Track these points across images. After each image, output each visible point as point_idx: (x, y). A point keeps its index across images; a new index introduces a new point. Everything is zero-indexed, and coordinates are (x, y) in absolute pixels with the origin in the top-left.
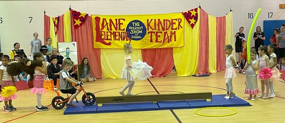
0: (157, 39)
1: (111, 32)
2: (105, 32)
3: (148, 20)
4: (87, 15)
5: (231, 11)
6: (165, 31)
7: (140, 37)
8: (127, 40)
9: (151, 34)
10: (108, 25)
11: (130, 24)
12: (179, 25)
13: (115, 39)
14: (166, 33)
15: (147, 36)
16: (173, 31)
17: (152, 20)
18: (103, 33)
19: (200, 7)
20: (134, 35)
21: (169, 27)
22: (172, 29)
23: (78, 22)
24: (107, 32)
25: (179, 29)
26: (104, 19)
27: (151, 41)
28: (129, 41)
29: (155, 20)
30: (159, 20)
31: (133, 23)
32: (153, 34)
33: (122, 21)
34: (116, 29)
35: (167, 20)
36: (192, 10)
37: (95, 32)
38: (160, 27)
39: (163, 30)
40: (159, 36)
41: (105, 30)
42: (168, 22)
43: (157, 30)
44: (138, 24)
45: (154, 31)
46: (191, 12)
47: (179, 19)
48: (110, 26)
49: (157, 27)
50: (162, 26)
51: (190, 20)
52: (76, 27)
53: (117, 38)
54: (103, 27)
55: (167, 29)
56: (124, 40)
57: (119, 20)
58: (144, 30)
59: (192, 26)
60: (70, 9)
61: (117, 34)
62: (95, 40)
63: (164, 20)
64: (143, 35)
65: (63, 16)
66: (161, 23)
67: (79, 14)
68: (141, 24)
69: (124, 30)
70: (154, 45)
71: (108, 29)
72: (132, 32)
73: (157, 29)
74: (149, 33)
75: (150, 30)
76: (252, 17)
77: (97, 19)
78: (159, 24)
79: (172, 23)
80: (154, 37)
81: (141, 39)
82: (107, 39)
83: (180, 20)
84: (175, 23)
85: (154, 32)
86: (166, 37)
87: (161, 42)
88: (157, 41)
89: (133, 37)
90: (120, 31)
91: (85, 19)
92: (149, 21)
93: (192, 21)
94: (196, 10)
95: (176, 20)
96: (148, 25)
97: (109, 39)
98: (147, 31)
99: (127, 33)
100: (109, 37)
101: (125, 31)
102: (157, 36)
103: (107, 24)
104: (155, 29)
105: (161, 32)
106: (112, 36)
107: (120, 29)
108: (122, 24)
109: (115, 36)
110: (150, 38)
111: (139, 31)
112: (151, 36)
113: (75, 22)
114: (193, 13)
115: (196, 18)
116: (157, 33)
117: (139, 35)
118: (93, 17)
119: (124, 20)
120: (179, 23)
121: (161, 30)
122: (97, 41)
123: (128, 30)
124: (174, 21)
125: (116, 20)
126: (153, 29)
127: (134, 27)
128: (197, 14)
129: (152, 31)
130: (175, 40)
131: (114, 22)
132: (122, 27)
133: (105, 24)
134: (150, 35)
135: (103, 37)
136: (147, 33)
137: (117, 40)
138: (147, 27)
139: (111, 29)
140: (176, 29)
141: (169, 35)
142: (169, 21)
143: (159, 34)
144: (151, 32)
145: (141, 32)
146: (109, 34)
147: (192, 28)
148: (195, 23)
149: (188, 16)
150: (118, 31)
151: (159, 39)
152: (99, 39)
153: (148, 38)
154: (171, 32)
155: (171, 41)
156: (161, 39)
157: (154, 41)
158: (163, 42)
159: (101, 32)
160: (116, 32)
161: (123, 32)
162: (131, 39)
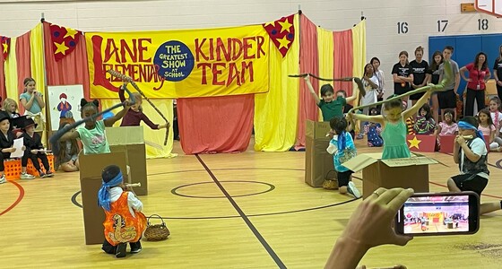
0: (215, 77)
1: (124, 66)
2: (112, 66)
3: (197, 41)
4: (80, 33)
5: (362, 18)
6: (232, 61)
7: (181, 74)
8: (156, 81)
9: (204, 68)
10: (119, 52)
11: (162, 49)
12: (259, 48)
14: (232, 65)
15: (196, 73)
16: (247, 61)
17: (205, 40)
18: (108, 68)
19: (300, 12)
20: (169, 70)
21: (239, 54)
22: (246, 57)
23: (62, 48)
24: (116, 66)
25: (259, 57)
26: (110, 41)
27: (204, 82)
28: (159, 83)
29: (211, 40)
30: (219, 40)
31: (168, 47)
32: (207, 68)
33: (144, 44)
34: (134, 59)
35: (235, 40)
36: (283, 20)
37: (91, 65)
38: (222, 54)
39: (228, 59)
40: (220, 72)
41: (112, 61)
42: (237, 44)
43: (215, 61)
44: (176, 49)
45: (208, 62)
46: (280, 23)
47: (258, 38)
48: (123, 52)
49: (215, 54)
50: (225, 51)
51: (278, 40)
52: (59, 57)
53: (137, 76)
54: (108, 56)
55: (235, 58)
56: (149, 81)
57: (140, 41)
58: (190, 60)
59: (284, 51)
60: (43, 20)
61: (136, 69)
62: (92, 82)
63: (229, 40)
64: (187, 71)
65: (28, 34)
66: (222, 46)
67: (64, 31)
68: (184, 48)
69: (149, 60)
70: (210, 90)
71: (118, 60)
72: (166, 65)
73: (215, 57)
74: (199, 66)
75: (202, 60)
76: (404, 30)
77: (97, 40)
78: (218, 47)
79: (246, 46)
80: (209, 74)
81: (184, 78)
83: (260, 40)
84: (251, 46)
85: (209, 65)
86: (234, 73)
87: (223, 83)
88: (215, 82)
89: (167, 74)
90: (143, 64)
91: (75, 41)
92: (200, 43)
93: (284, 42)
94: (291, 19)
95: (254, 38)
96: (198, 50)
98: (196, 63)
99: (156, 68)
101: (152, 63)
102: (216, 73)
103: (116, 49)
104: (212, 58)
105: (224, 65)
106: (127, 72)
107: (141, 60)
108: (146, 49)
109: (132, 73)
110: (201, 76)
111: (180, 63)
112: (204, 73)
113: (55, 48)
114: (286, 26)
115: (291, 36)
116: (215, 65)
117: (180, 70)
118: (89, 37)
119: (149, 40)
120: (260, 45)
121: (224, 61)
122: (95, 84)
123: (157, 60)
124: (249, 42)
125: (134, 41)
126: (207, 59)
127: (170, 54)
128: (292, 29)
129: (205, 61)
130: (252, 80)
131: (131, 45)
132: (146, 55)
133: (112, 49)
134: (201, 70)
135: (108, 76)
136: (196, 65)
137: (137, 80)
138: (195, 55)
139: (124, 60)
140: (254, 57)
141: (240, 69)
142: (240, 42)
143: (219, 68)
144: (204, 65)
145: (184, 64)
146: (120, 69)
147: (284, 56)
148: (289, 45)
149: (274, 31)
150: (138, 63)
151: (220, 78)
152: (101, 79)
153: (198, 76)
154: (244, 63)
155: (243, 81)
156: (223, 77)
157: (210, 81)
158: (228, 84)
159: (105, 65)
160: (133, 66)
161: (148, 66)
162: (164, 78)
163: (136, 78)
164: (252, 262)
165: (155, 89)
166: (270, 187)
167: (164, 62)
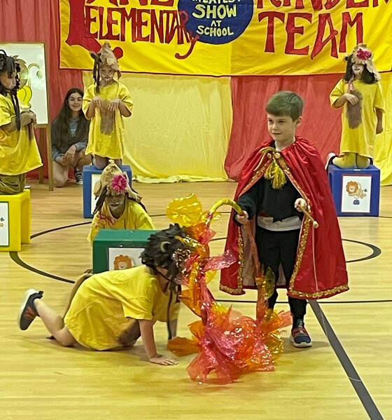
0: (291, 38)
1: (123, 11)
2: (101, 9)
6: (324, 11)
7: (227, 32)
8: (180, 42)
9: (271, 21)
13: (137, 37)
14: (324, 19)
15: (256, 30)
16: (353, 12)
18: (94, 14)
20: (206, 22)
22: (350, 3)
24: (110, 10)
27: (270, 47)
28: (187, 46)
32: (277, 21)
39: (318, 6)
40: (301, 31)
43: (292, 8)
45: (281, 9)
53: (146, 31)
55: (330, 5)
56: (168, 41)
58: (245, 5)
61: (146, 17)
62: (64, 38)
64: (238, 25)
69: (170, 3)
70: (279, 63)
72: (201, 13)
73: (293, 2)
74: (261, 16)
75: (268, 6)
80: (281, 34)
81: (232, 38)
82: (110, 36)
85: (281, 16)
86: (327, 33)
87: (304, 52)
88: (290, 49)
89: (201, 30)
90: (158, 8)
97: (117, 38)
98: (257, 11)
99: (183, 17)
100: (116, 29)
101: (175, 7)
102: (292, 31)
104: (287, 2)
105: (308, 17)
106: (128, 24)
107: (155, 1)
109: (138, 25)
110: (264, 37)
111: (226, 10)
112: (271, 30)
116: (292, 16)
117: (226, 23)
121: (308, 8)
122: (71, 41)
123: (185, 3)
126: (278, 4)
129: (273, 9)
134: (264, 25)
135: (94, 28)
136: (255, 16)
137: (146, 39)
140: (365, 3)
141: (338, 27)
143: (299, 22)
144: (271, 15)
145: (233, 12)
146: (117, 16)
150: (149, 7)
151: (300, 42)
152: (80, 33)
153: (256, 37)
154: (346, 15)
155: (343, 49)
156: (306, 40)
157: (280, 46)
158: (315, 53)
159: (89, 8)
160: (140, 11)
161: (168, 12)
162: (195, 37)
163: (144, 35)
164: (312, 389)
165: (178, 56)
166: (371, 251)
167: (198, 7)
